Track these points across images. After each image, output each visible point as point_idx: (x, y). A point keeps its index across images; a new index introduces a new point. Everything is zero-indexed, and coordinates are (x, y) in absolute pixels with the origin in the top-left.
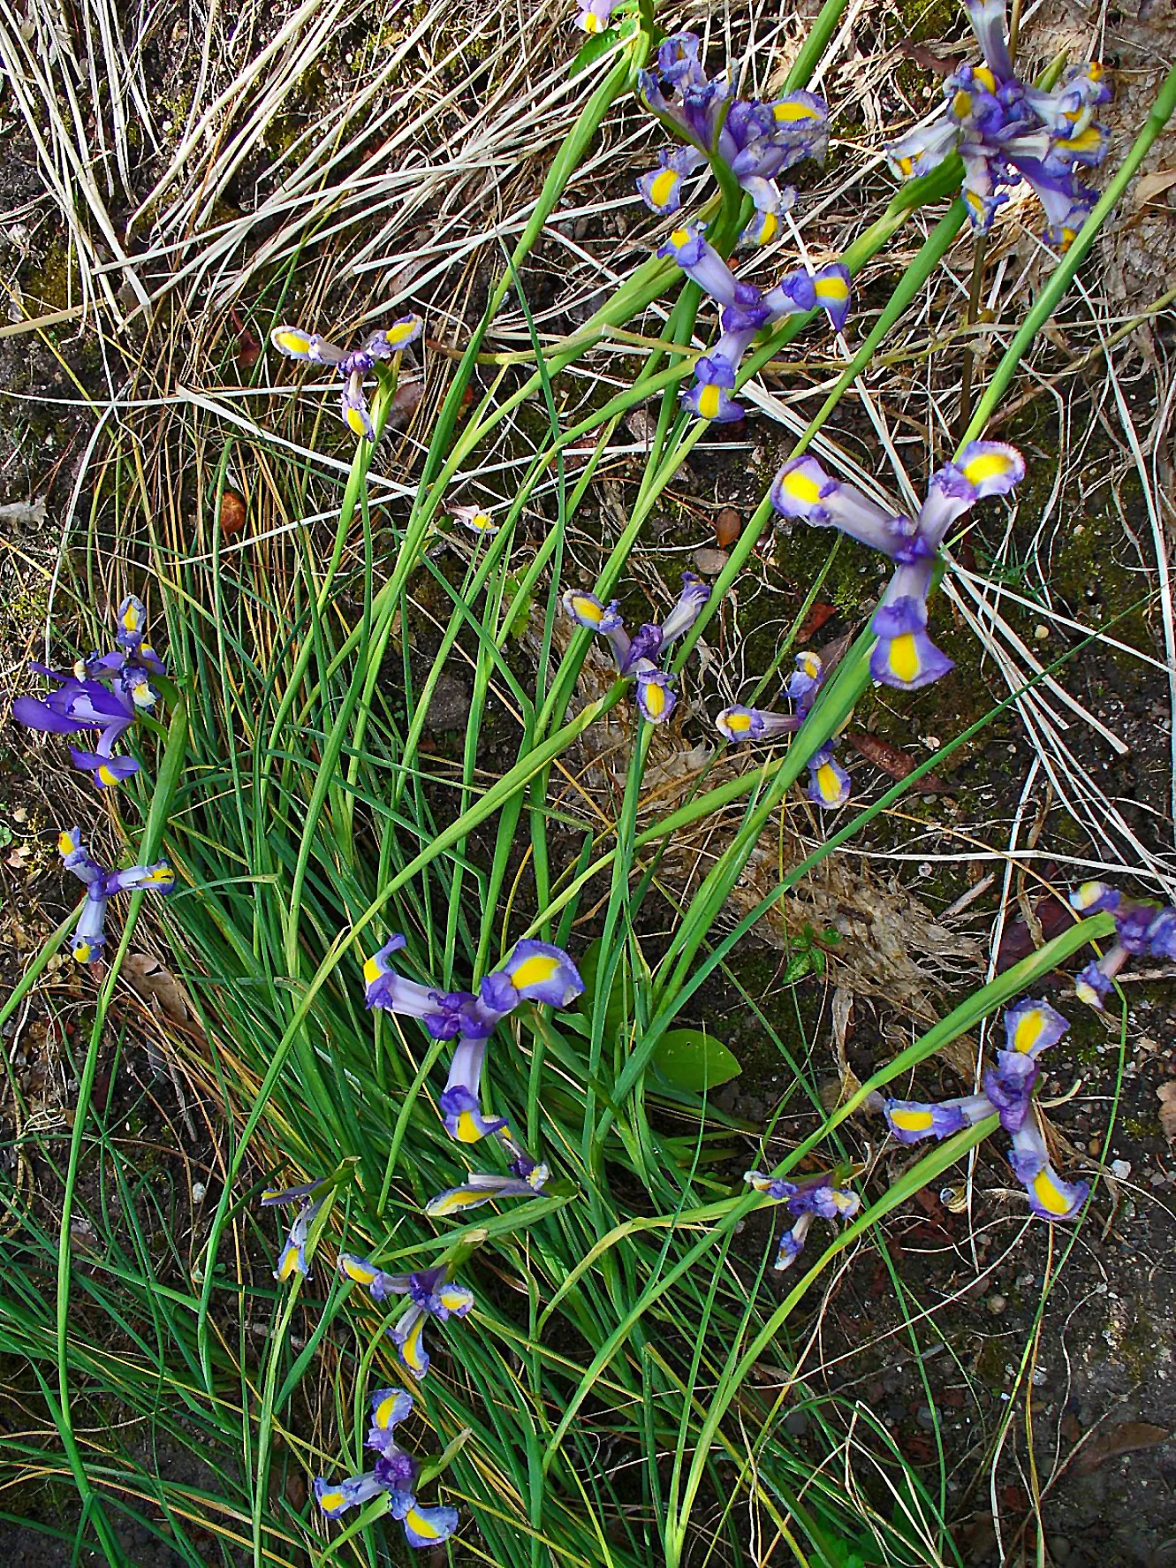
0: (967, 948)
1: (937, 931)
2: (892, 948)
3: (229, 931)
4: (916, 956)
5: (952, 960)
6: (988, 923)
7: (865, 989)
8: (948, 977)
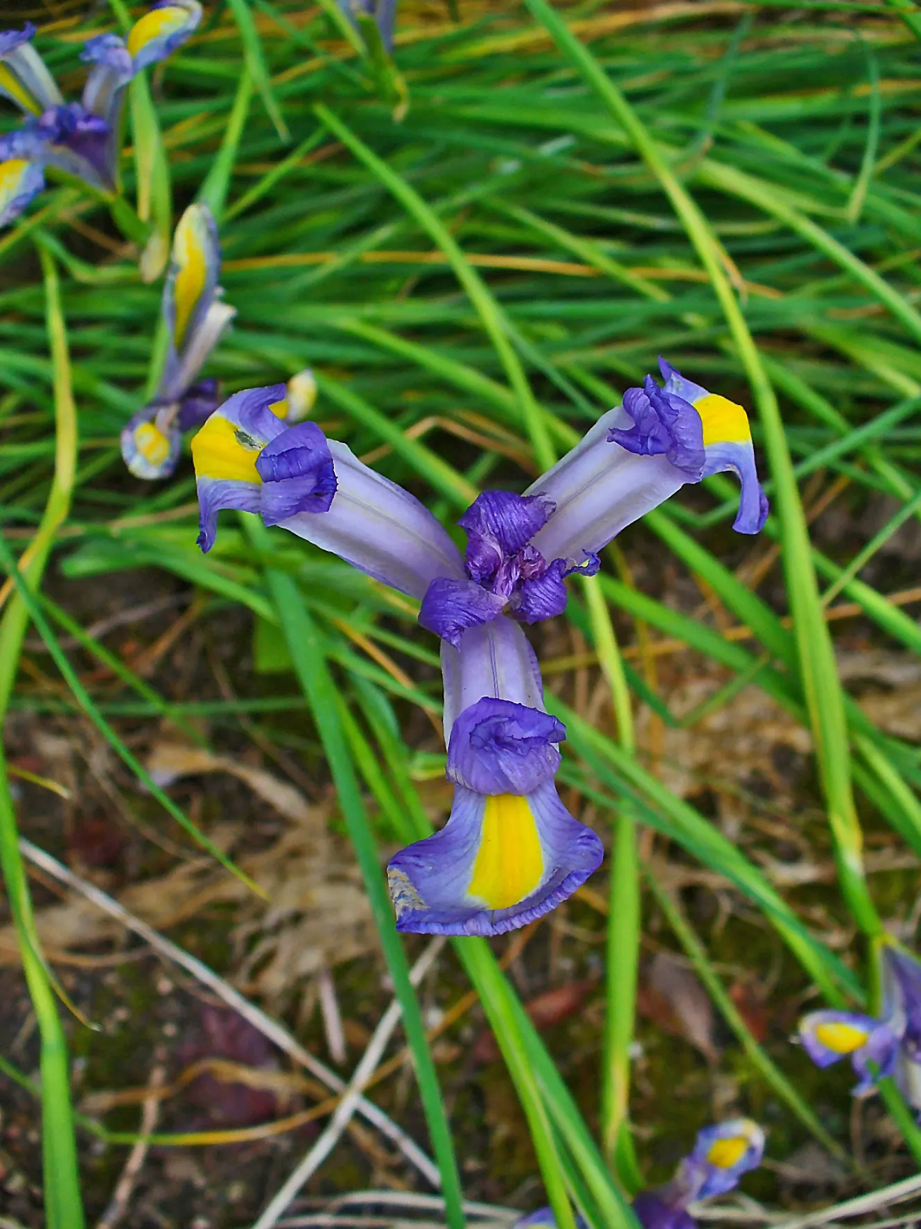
0: (275, 980)
1: (312, 960)
2: (322, 895)
3: (789, 107)
4: (297, 918)
5: (269, 958)
6: (289, 1020)
7: (291, 839)
8: (253, 940)
